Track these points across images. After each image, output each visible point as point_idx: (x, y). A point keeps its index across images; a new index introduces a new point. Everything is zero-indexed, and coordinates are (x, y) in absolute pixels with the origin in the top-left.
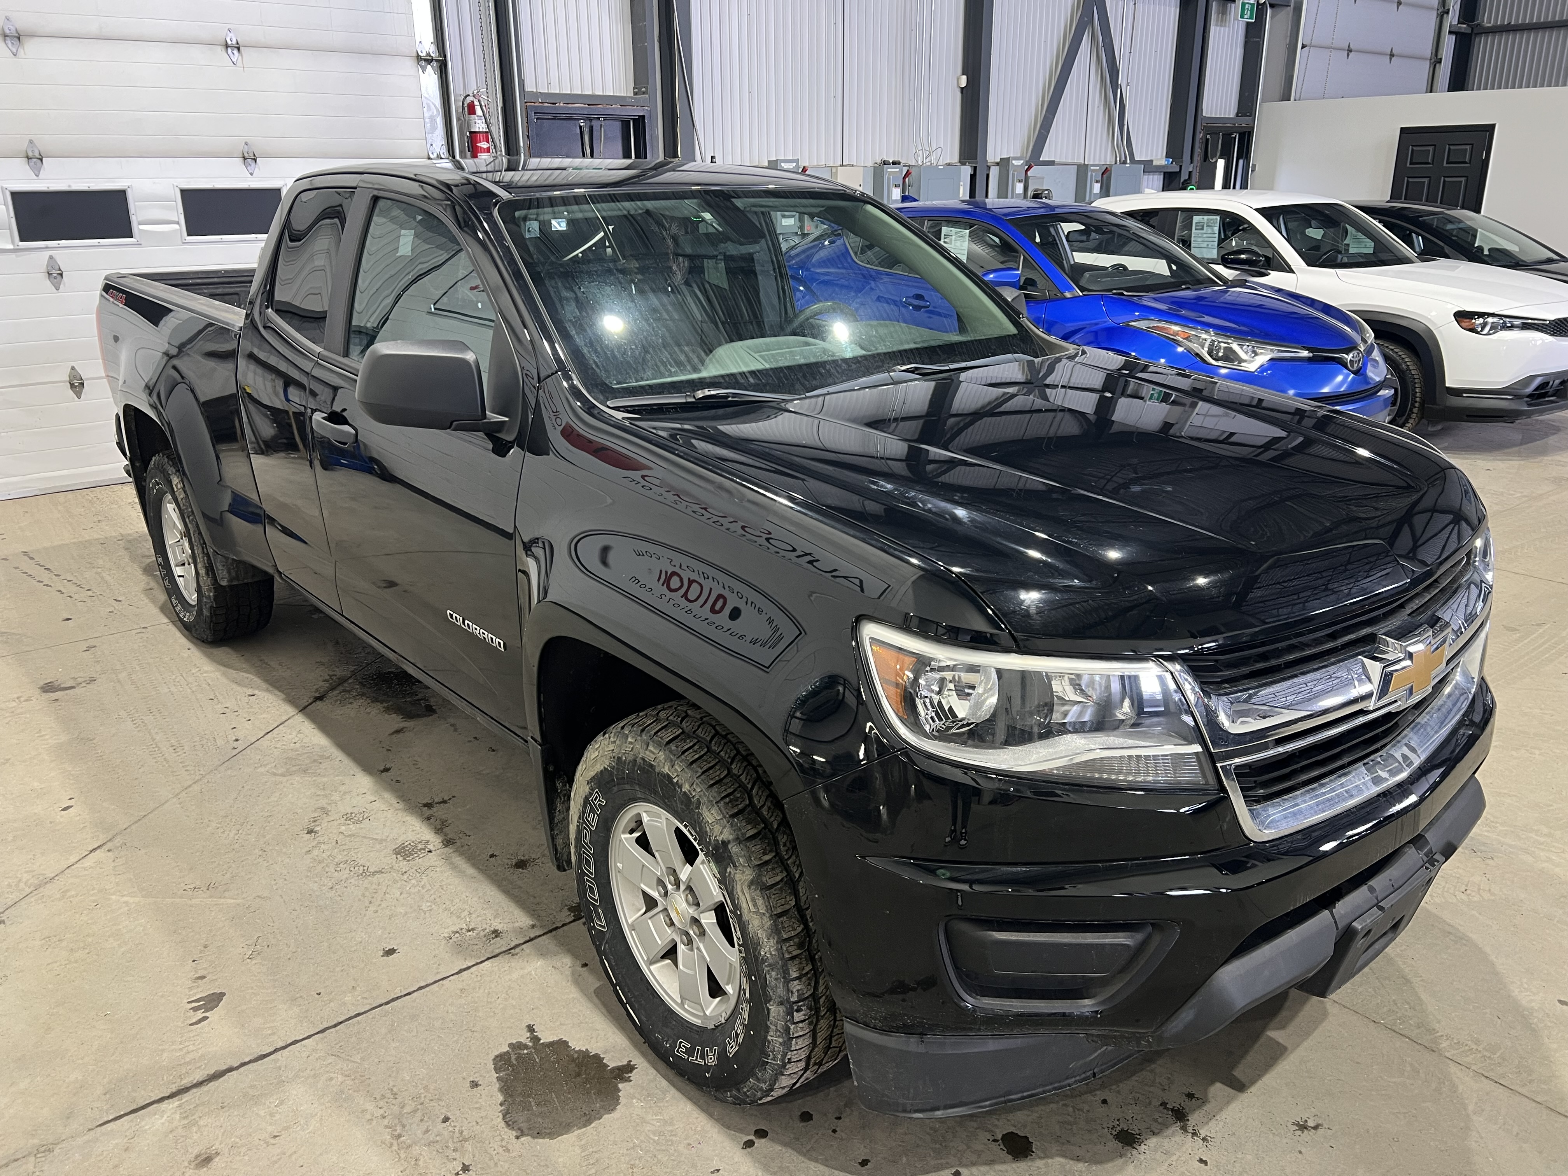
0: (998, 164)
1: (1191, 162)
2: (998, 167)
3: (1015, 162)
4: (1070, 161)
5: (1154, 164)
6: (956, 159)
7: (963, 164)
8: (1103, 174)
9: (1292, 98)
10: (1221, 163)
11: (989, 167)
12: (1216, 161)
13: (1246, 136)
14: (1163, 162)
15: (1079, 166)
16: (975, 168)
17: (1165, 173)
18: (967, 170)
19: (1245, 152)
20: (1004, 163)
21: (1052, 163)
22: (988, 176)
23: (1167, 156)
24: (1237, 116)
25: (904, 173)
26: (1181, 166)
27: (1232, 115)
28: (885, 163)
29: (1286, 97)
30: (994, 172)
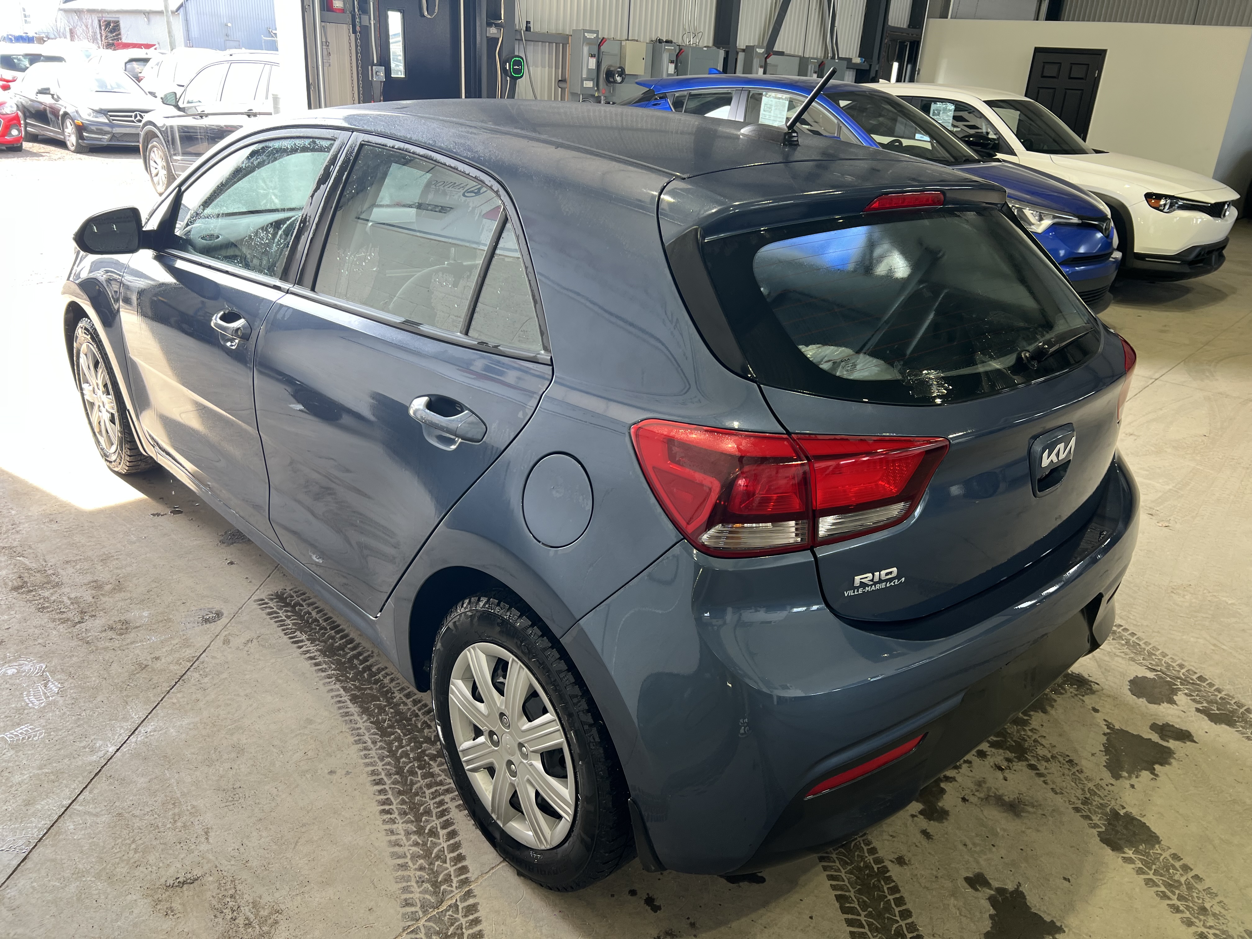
0: (743, 50)
1: (878, 63)
2: (743, 53)
3: (758, 50)
4: (792, 53)
5: (854, 61)
6: (711, 44)
7: (719, 48)
8: (819, 66)
9: (949, 17)
10: (896, 65)
11: (737, 53)
12: (892, 65)
13: (915, 46)
14: (857, 60)
15: (800, 57)
16: (727, 53)
17: (857, 70)
18: (722, 53)
19: (913, 59)
20: (749, 50)
21: (781, 54)
22: (736, 59)
23: (860, 56)
24: (909, 26)
25: (677, 51)
26: (871, 66)
27: (905, 26)
28: (660, 41)
29: (944, 15)
30: (741, 57)
